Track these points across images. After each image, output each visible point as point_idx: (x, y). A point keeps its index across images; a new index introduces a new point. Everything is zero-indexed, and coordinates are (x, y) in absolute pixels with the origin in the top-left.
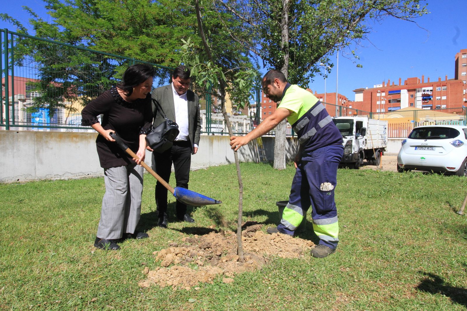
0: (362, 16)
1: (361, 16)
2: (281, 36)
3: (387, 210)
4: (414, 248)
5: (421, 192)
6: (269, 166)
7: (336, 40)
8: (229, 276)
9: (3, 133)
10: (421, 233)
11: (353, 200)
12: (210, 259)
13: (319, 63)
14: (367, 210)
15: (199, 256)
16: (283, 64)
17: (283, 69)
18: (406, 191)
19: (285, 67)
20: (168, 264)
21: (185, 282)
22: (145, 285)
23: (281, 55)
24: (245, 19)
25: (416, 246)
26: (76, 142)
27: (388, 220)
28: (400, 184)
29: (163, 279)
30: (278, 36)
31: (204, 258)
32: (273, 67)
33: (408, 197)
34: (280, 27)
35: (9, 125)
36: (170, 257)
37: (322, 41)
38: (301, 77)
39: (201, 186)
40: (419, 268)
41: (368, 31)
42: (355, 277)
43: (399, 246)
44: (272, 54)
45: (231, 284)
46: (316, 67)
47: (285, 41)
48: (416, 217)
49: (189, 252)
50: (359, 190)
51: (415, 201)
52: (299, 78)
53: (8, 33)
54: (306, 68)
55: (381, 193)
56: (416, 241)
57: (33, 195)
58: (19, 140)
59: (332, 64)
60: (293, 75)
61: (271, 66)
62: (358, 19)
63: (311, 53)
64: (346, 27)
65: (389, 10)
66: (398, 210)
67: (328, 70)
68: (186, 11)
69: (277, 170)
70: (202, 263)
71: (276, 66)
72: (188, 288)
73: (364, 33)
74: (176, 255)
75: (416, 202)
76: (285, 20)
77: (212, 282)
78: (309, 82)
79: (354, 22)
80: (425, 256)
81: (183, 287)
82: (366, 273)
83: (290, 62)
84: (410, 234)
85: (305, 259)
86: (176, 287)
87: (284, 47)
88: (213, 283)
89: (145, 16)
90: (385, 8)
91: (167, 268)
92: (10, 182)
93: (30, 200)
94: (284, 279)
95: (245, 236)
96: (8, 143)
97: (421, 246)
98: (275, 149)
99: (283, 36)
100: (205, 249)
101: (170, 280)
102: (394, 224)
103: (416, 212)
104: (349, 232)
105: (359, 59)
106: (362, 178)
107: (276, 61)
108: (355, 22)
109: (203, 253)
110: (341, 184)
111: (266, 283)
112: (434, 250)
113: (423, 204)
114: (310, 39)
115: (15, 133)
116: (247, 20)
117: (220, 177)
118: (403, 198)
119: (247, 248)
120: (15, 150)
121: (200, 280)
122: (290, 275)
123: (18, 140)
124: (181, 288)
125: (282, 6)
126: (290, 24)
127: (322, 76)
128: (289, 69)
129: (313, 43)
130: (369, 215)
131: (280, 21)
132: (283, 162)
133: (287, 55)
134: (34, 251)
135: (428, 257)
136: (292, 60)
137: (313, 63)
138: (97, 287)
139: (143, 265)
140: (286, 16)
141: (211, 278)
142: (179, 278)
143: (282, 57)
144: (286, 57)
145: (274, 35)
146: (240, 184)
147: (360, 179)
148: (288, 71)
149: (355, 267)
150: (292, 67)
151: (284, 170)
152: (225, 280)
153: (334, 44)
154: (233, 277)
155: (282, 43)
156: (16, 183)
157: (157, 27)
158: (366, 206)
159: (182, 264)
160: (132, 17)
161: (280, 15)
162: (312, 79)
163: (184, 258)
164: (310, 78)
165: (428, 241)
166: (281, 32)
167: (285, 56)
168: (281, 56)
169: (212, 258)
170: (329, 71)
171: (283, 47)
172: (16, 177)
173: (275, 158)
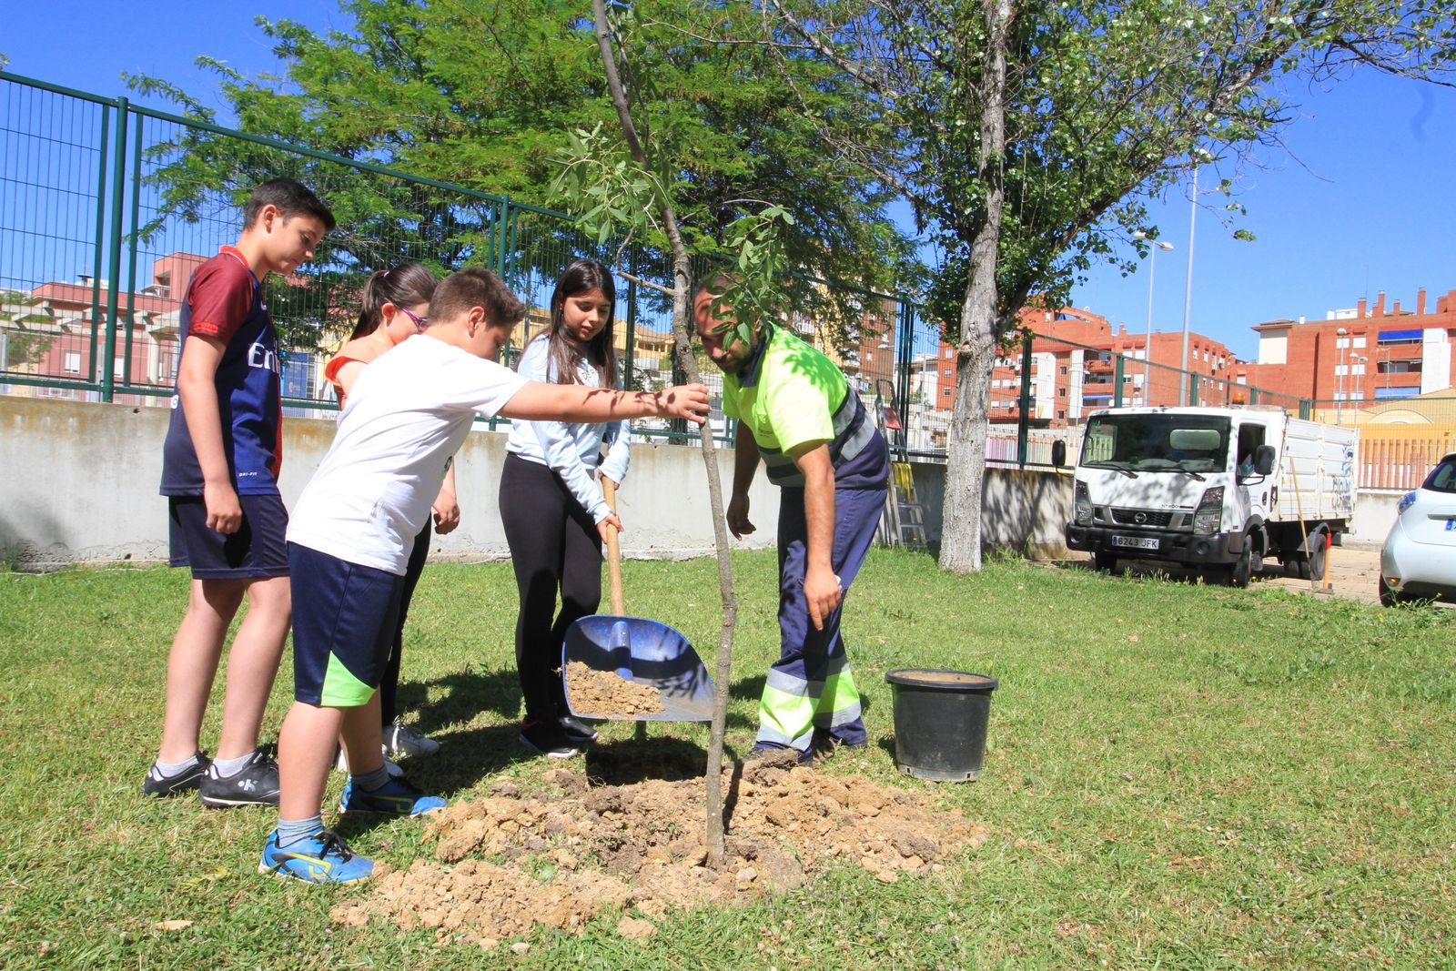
0: (1262, 64)
1: (1258, 63)
2: (979, 130)
3: (1302, 730)
4: (1364, 874)
5: (1448, 676)
6: (929, 558)
7: (1166, 143)
8: (648, 913)
9: (91, 412)
10: (1410, 823)
11: (1188, 689)
12: (612, 849)
13: (1107, 224)
14: (1229, 726)
15: (573, 836)
16: (985, 222)
17: (980, 237)
18: (1394, 670)
19: (990, 231)
20: (459, 854)
21: (485, 919)
22: (350, 919)
23: (976, 192)
24: (864, 76)
25: (1375, 870)
26: (310, 450)
27: (1296, 765)
28: (1376, 645)
29: (417, 902)
30: (966, 129)
31: (590, 844)
32: (948, 233)
33: (1392, 693)
34: (976, 99)
35: (113, 388)
36: (474, 828)
37: (1120, 146)
38: (1042, 267)
39: (682, 610)
40: (1365, 950)
41: (1281, 115)
42: (1105, 962)
43: (1310, 864)
44: (949, 190)
45: (643, 942)
46: (1096, 235)
47: (992, 145)
48: (1407, 762)
49: (542, 817)
50: (1216, 655)
51: (1420, 707)
52: (1035, 269)
53: (127, 110)
54: (1061, 237)
55: (1295, 670)
56: (1382, 849)
57: (153, 603)
58: (139, 434)
59: (1155, 228)
60: (1017, 260)
61: (945, 227)
62: (1248, 75)
63: (1082, 187)
64: (1202, 105)
65: (1358, 46)
66: (1345, 735)
67: (1139, 248)
68: (684, 54)
69: (949, 572)
70: (572, 861)
71: (959, 228)
72: (488, 944)
73: (1271, 120)
74: (501, 822)
75: (1422, 711)
76: (994, 79)
77: (580, 929)
78: (1071, 283)
79: (1234, 83)
80: (1403, 910)
81: (472, 936)
82: (1149, 951)
83: (1008, 218)
84: (1367, 825)
85: (942, 878)
86: (448, 937)
87: (989, 166)
88: (581, 933)
89: (551, 67)
90: (1346, 37)
91: (447, 868)
92: (103, 560)
93: (139, 617)
94: (837, 943)
95: (752, 781)
96: (104, 440)
97: (1395, 869)
98: (947, 503)
99: (987, 129)
100: (601, 813)
101: (439, 909)
102: (1314, 781)
103: (1413, 747)
104: (1136, 798)
105: (1244, 212)
106: (1242, 616)
107: (960, 213)
108: (1238, 85)
109: (589, 824)
110: (1162, 633)
111: (768, 950)
112: (1444, 887)
113: (1447, 721)
114: (1078, 140)
115: (129, 412)
116: (871, 80)
117: (753, 586)
118: (1376, 695)
119: (749, 823)
120: (124, 466)
121: (541, 920)
122: (865, 930)
123: (135, 435)
124: (467, 939)
125: (988, 34)
126: (1013, 92)
127: (1115, 268)
128: (1001, 237)
129: (1087, 152)
130: (1233, 742)
131: (977, 79)
132: (972, 548)
133: (997, 191)
134: (65, 774)
135: (1411, 915)
136: (1015, 212)
137: (1085, 219)
138: (197, 908)
139: (381, 847)
140: (999, 64)
141: (579, 914)
142: (466, 906)
143: (979, 199)
144: (993, 200)
145: (955, 126)
146: (724, 598)
147: (1233, 621)
148: (999, 246)
149: (1112, 926)
150: (1013, 232)
151: (976, 574)
152: (628, 927)
153: (1163, 158)
154: (663, 917)
155: (983, 154)
156: (121, 565)
157: (586, 101)
158: (1229, 713)
159: (506, 857)
160: (512, 71)
161: (976, 63)
162: (1083, 273)
163: (522, 839)
164: (1075, 269)
165: (1427, 852)
166: (978, 117)
167: (989, 196)
168: (975, 196)
169: (624, 847)
170: (1143, 250)
171: (983, 165)
172: (123, 547)
173: (945, 532)
